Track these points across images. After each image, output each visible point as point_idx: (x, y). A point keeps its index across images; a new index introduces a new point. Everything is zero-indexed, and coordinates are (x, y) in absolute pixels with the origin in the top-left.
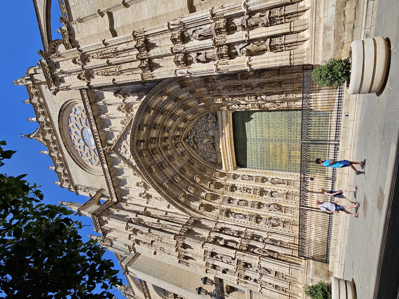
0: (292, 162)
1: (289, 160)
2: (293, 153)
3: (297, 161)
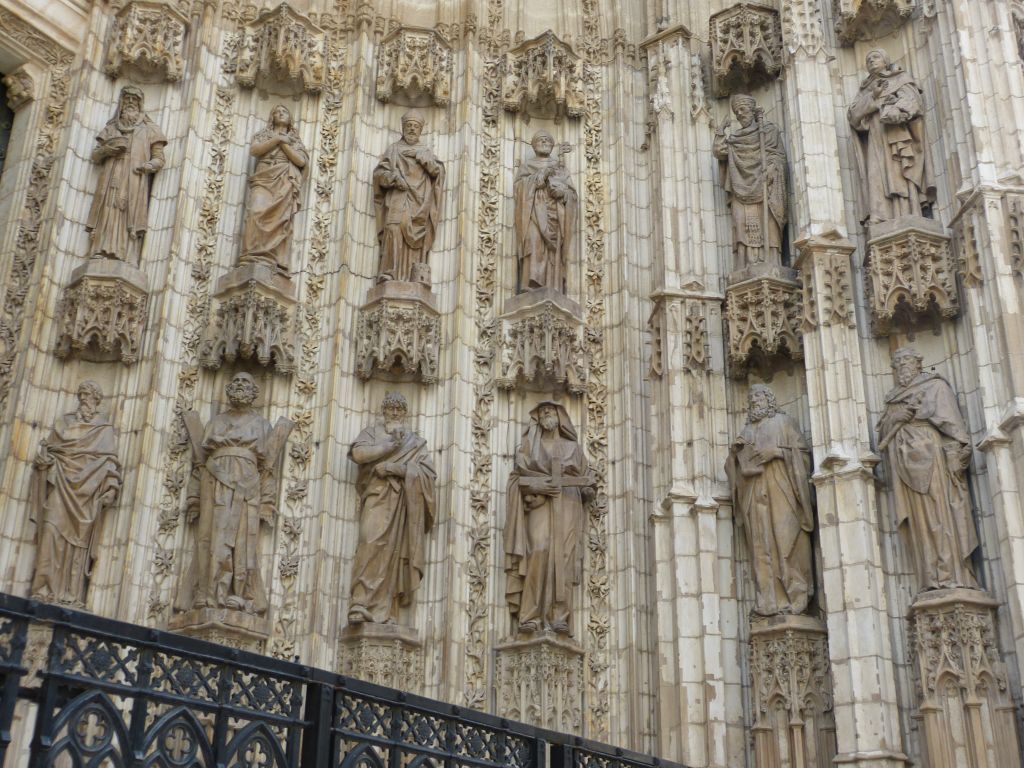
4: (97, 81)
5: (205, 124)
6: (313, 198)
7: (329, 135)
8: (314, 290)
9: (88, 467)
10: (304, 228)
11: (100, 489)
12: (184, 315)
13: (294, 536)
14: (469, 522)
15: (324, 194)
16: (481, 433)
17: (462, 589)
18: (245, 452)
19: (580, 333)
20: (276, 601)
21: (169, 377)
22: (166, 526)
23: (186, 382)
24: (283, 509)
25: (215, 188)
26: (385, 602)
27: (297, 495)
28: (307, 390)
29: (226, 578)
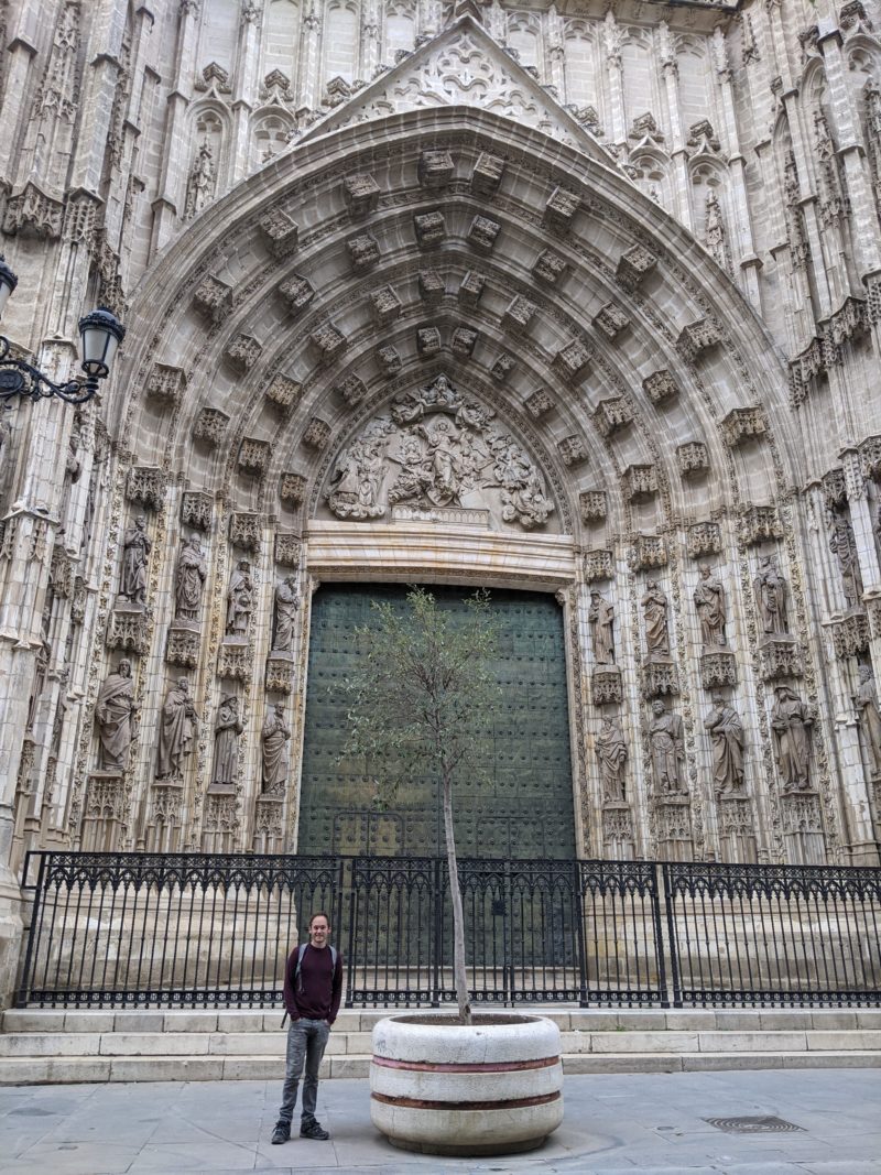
0: (344, 824)
1: (351, 812)
2: (387, 828)
3: (348, 844)
4: (584, 588)
5: (626, 593)
6: (674, 613)
7: (675, 583)
8: (682, 655)
9: (612, 749)
10: (672, 628)
11: (618, 756)
12: (635, 678)
13: (693, 761)
14: (761, 743)
15: (678, 610)
16: (761, 703)
17: (762, 772)
18: (663, 734)
19: (795, 648)
20: (691, 788)
21: (635, 704)
22: (647, 765)
23: (642, 706)
24: (687, 750)
25: (635, 620)
26: (730, 784)
27: (691, 744)
28: (687, 699)
29: (666, 784)
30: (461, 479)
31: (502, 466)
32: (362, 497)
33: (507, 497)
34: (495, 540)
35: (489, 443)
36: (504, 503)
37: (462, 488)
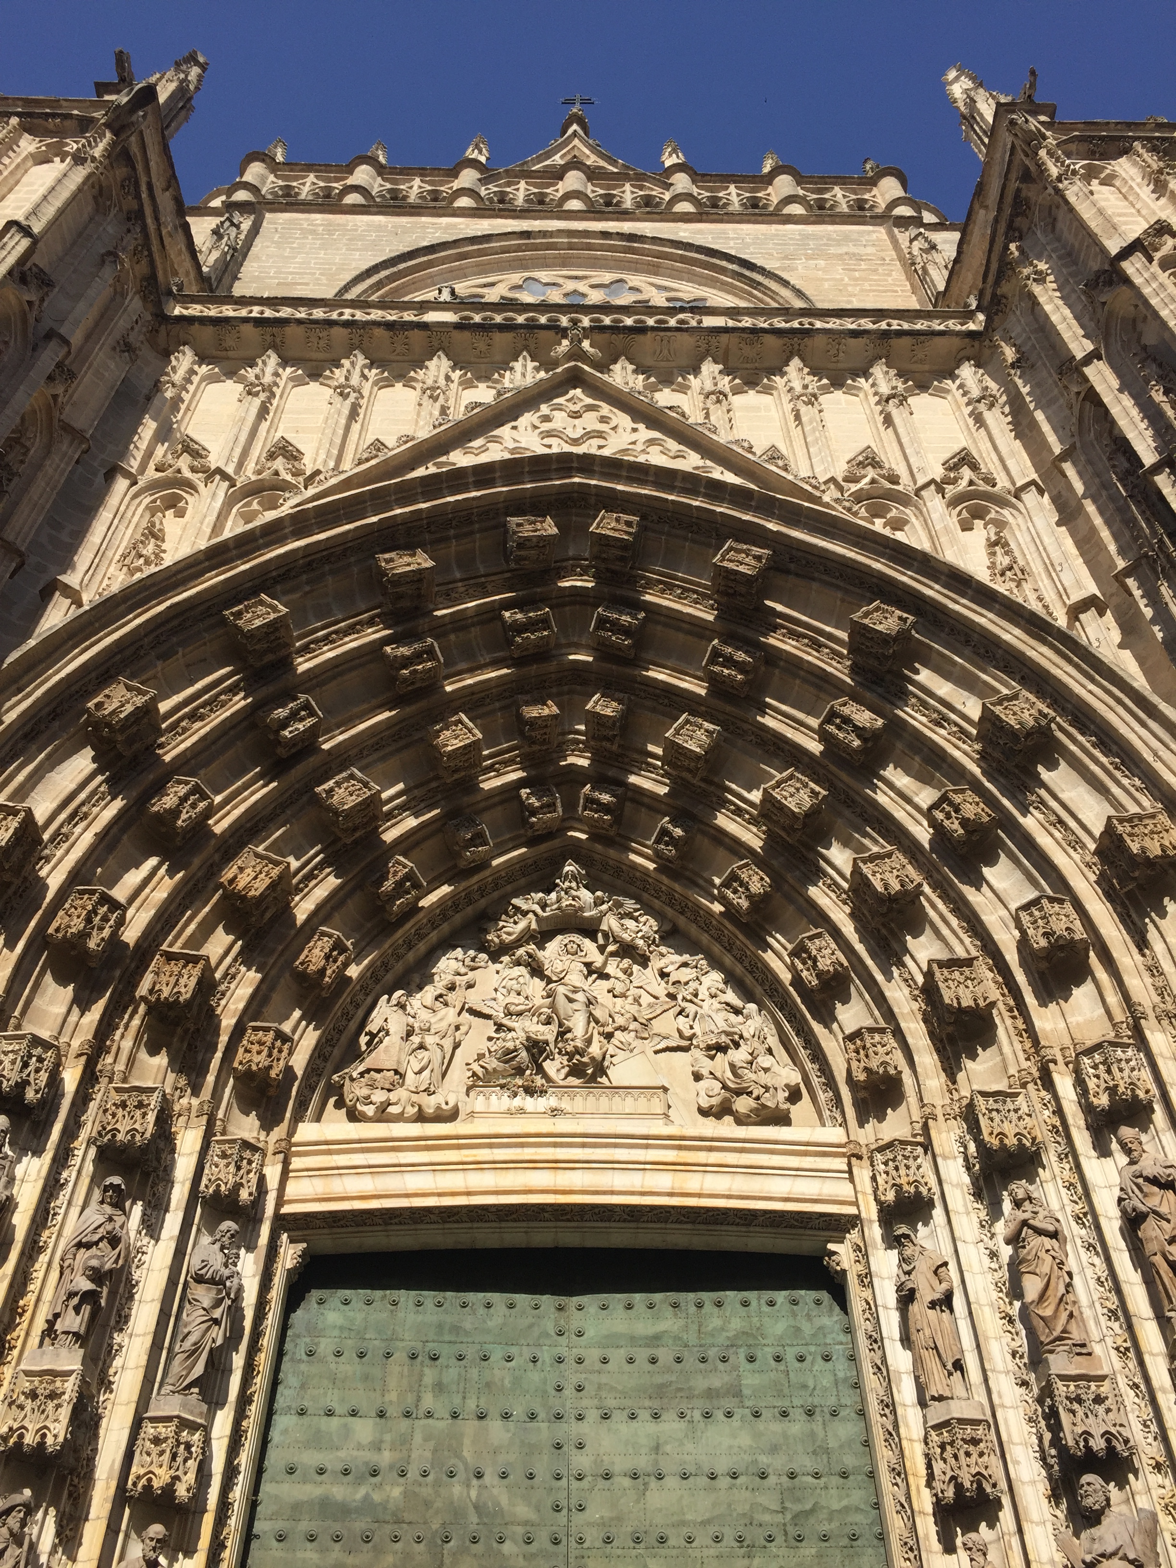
7: (1071, 1185)
8: (1123, 1352)
12: (1025, 1426)
15: (1091, 1247)
23: (1052, 1499)
25: (1002, 1285)
30: (609, 1036)
31: (691, 1009)
32: (410, 1077)
33: (705, 1065)
34: (680, 1142)
35: (664, 975)
36: (697, 1077)
37: (611, 1050)
